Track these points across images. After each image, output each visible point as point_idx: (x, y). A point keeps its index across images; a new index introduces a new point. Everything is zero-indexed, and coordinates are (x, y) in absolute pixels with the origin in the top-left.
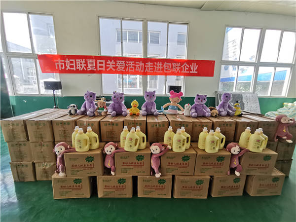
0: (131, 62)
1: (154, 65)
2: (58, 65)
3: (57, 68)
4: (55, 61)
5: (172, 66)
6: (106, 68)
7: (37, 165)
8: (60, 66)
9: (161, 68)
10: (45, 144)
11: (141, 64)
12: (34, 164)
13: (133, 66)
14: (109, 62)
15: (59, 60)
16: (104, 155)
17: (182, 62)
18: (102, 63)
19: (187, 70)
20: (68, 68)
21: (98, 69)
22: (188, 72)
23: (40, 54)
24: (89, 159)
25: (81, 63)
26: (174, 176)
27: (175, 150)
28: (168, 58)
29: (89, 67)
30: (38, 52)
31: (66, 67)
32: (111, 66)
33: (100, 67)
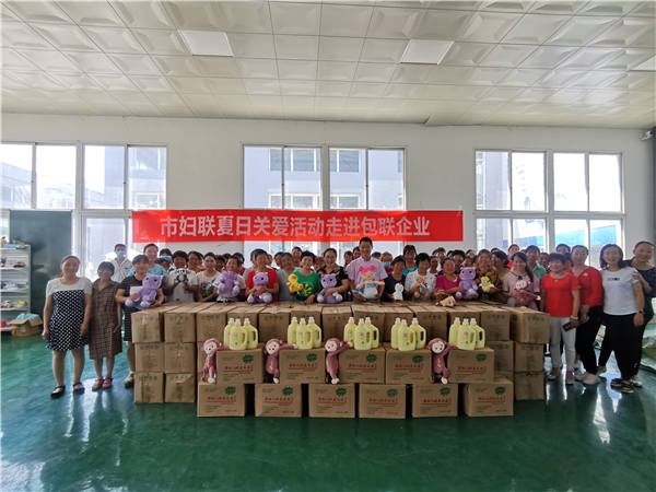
0: (300, 219)
1: (343, 222)
2: (166, 228)
3: (163, 233)
4: (162, 220)
5: (377, 222)
6: (253, 230)
7: (168, 378)
8: (169, 229)
9: (357, 227)
10: (184, 345)
11: (319, 222)
12: (165, 375)
13: (303, 226)
14: (259, 220)
15: (169, 219)
16: (266, 356)
17: (397, 216)
18: (246, 222)
19: (408, 231)
20: (184, 232)
21: (239, 233)
22: (410, 234)
23: (136, 210)
24: (248, 358)
25: (207, 223)
26: (357, 386)
27: (357, 347)
28: (370, 208)
29: (221, 229)
30: (134, 205)
31: (179, 231)
32: (262, 228)
33: (241, 229)
